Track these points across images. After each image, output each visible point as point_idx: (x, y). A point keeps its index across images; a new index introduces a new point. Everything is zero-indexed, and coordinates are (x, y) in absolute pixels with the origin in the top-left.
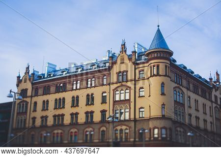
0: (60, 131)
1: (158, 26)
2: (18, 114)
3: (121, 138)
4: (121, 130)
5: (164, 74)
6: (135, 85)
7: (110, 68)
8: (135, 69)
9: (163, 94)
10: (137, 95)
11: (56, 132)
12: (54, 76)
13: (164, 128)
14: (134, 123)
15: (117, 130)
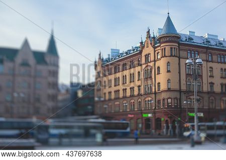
0: (118, 103)
1: (168, 14)
2: (97, 90)
3: (148, 107)
4: (148, 101)
5: (170, 55)
6: (155, 64)
7: (141, 52)
8: (155, 51)
9: (168, 71)
10: (156, 73)
11: (116, 103)
12: (115, 59)
13: (170, 98)
14: (154, 95)
15: (146, 101)
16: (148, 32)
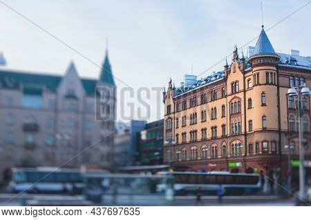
0: (195, 148)
1: (263, 26)
2: (167, 131)
4: (236, 145)
5: (265, 82)
6: (245, 95)
7: (225, 79)
8: (244, 78)
9: (263, 105)
10: (247, 107)
11: (192, 148)
12: (190, 89)
13: (265, 141)
15: (233, 145)
16: (236, 52)
